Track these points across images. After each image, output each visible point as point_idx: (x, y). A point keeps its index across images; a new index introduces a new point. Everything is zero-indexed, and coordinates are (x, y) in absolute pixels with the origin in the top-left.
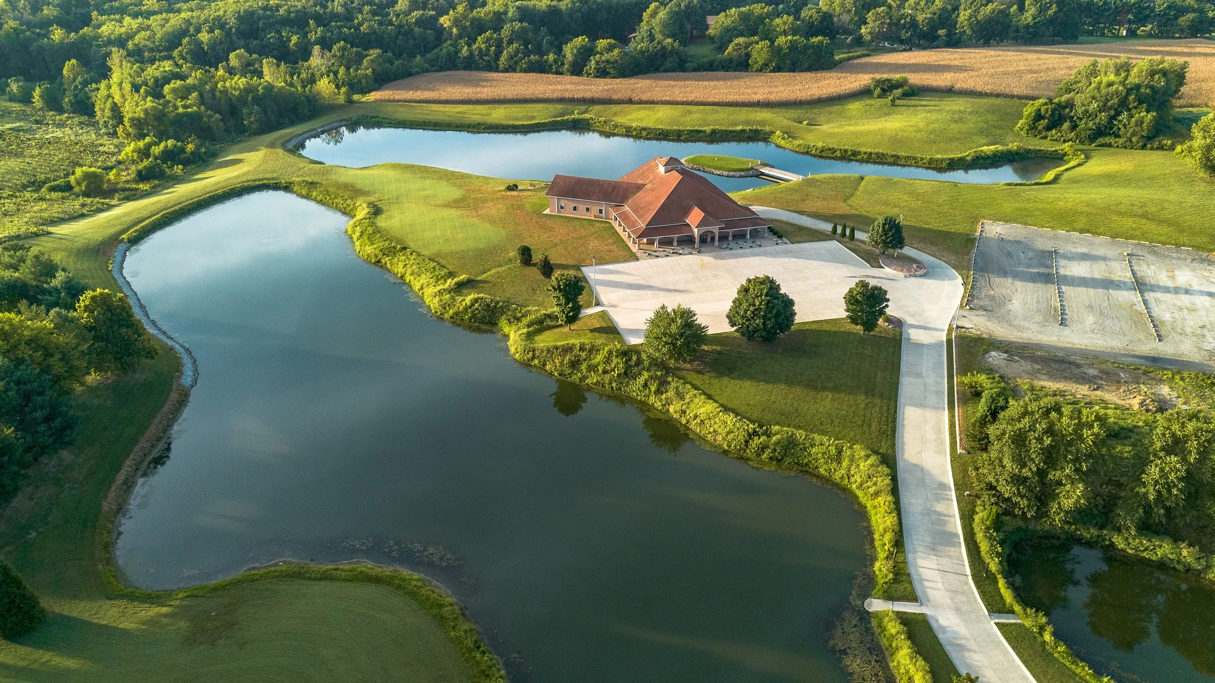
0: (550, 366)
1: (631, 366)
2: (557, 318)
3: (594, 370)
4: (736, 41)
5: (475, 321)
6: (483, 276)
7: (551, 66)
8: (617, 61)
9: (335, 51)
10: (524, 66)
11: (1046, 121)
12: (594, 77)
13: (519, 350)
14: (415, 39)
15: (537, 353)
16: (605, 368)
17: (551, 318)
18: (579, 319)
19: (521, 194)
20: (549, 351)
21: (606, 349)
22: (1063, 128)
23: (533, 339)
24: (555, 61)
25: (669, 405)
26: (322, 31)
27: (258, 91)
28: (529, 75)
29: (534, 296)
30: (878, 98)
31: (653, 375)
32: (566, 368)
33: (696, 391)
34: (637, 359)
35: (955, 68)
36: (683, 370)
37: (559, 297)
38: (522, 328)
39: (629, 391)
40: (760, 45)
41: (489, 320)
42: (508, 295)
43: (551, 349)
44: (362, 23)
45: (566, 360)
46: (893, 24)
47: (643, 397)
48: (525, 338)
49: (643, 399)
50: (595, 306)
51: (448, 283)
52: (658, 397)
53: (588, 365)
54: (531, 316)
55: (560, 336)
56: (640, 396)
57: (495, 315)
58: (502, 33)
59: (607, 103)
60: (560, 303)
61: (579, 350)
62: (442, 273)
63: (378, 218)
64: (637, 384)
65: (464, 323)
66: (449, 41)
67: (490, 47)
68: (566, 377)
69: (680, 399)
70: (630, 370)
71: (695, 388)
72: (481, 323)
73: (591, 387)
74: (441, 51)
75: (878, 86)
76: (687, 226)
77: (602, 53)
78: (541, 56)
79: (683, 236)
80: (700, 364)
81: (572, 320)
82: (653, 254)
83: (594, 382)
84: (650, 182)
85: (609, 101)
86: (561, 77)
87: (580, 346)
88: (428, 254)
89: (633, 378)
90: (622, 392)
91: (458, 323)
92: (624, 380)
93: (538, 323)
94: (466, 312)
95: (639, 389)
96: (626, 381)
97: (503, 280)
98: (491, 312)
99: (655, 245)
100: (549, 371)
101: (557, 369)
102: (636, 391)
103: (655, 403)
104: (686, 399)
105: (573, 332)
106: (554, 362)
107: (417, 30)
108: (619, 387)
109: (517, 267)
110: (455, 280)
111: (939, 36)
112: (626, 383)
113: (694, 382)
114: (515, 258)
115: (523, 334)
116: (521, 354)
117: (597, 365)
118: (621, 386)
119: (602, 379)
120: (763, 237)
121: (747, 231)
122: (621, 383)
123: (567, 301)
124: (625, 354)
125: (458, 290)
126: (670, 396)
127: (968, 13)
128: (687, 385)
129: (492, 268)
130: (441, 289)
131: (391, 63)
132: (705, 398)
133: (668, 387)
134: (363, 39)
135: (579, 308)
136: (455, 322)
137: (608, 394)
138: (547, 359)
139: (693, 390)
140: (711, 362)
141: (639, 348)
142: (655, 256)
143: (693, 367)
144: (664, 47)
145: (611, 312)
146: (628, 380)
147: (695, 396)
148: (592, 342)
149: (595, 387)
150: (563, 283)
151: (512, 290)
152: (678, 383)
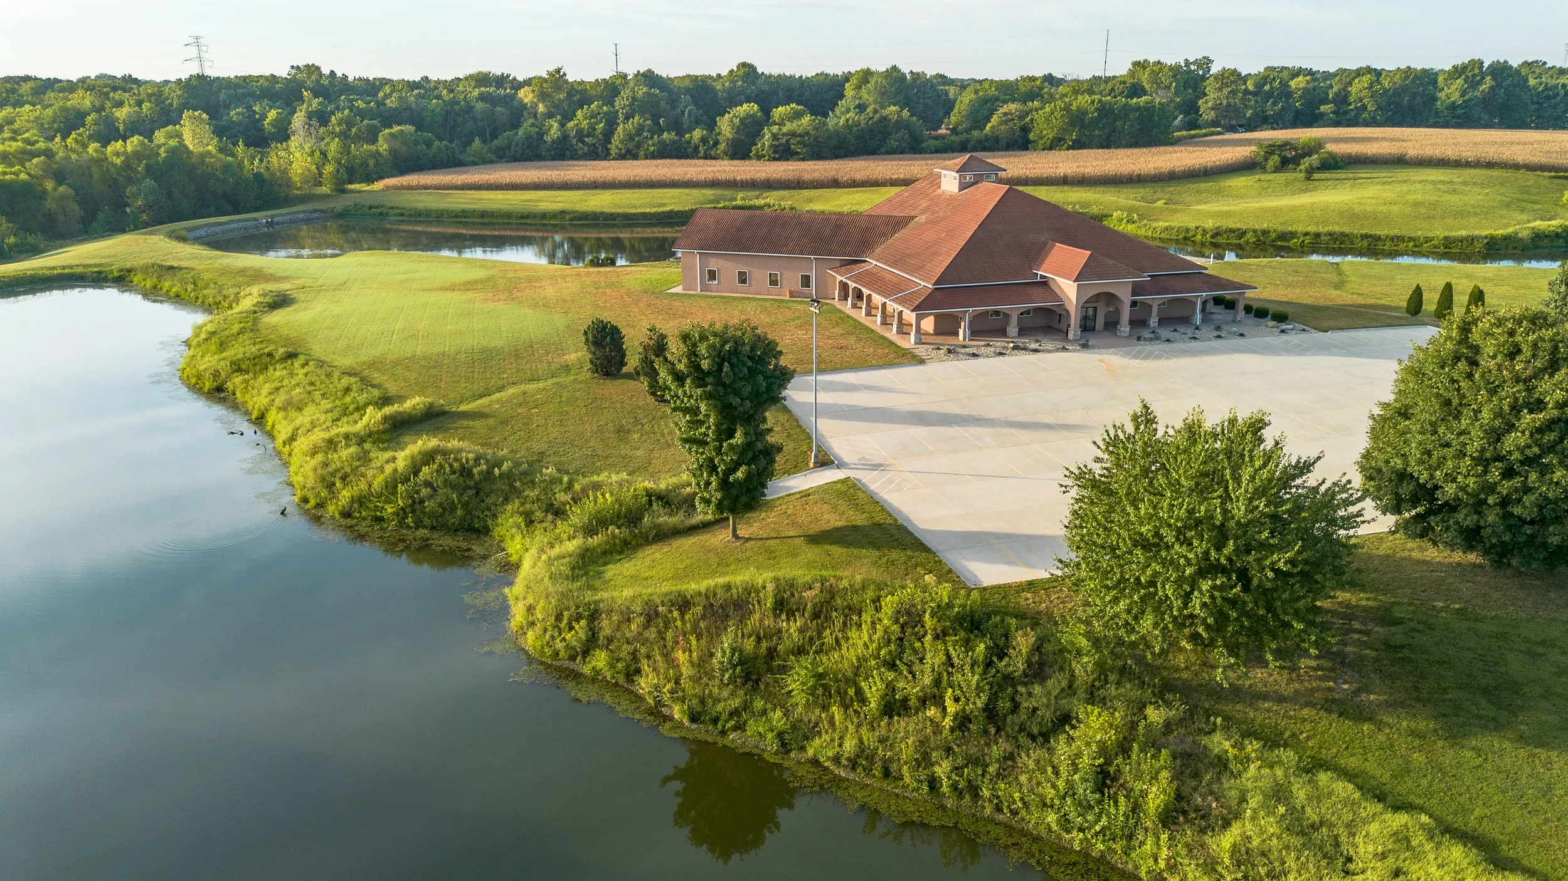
0: (653, 679)
1: (1008, 679)
2: (688, 503)
3: (842, 694)
4: (1005, 109)
5: (419, 525)
6: (479, 402)
7: (696, 147)
8: (807, 133)
9: (334, 125)
10: (652, 149)
12: (768, 160)
13: (539, 615)
14: (474, 119)
15: (606, 627)
16: (891, 688)
17: (668, 504)
18: (769, 505)
19: (620, 269)
20: (651, 616)
21: (889, 603)
23: (599, 574)
24: (704, 140)
26: (320, 104)
28: (659, 161)
29: (622, 446)
30: (1275, 172)
31: (1133, 726)
32: (722, 685)
33: (1401, 819)
34: (1037, 648)
35: (1384, 139)
36: (1265, 697)
37: (694, 411)
38: (565, 536)
39: (1020, 805)
40: (1048, 109)
41: (463, 519)
42: (538, 446)
43: (660, 609)
44: (390, 95)
45: (719, 655)
46: (1250, 93)
47: (1100, 838)
48: (568, 572)
49: (1102, 847)
50: (815, 467)
51: (366, 419)
52: (1187, 845)
53: (813, 676)
54: (600, 500)
55: (699, 560)
56: (1081, 830)
57: (483, 501)
58: (617, 104)
59: (794, 188)
60: (700, 434)
61: (775, 609)
62: (362, 398)
63: (276, 312)
64: (1056, 773)
65: (381, 529)
66: (531, 121)
67: (596, 124)
68: (720, 726)
69: (1323, 863)
70: (1013, 699)
71: (1381, 798)
72: (433, 528)
73: (832, 772)
74: (517, 134)
75: (1272, 153)
76: (1045, 283)
77: (782, 124)
78: (680, 134)
79: (1036, 309)
80: (1332, 670)
81: (744, 499)
82: (963, 350)
83: (846, 755)
84: (923, 212)
85: (798, 185)
86: (714, 162)
87: (775, 596)
88: (347, 361)
89: (1033, 738)
90: (984, 807)
91: (362, 529)
92: (988, 745)
93: (622, 521)
94: (392, 494)
95: (1074, 794)
96: (996, 751)
97: (534, 411)
98: (474, 492)
99: (961, 332)
100: (651, 701)
101: (680, 694)
102: (1057, 802)
103: (1172, 874)
104: (1360, 865)
105: (748, 545)
106: (673, 660)
107: (480, 106)
108: (969, 782)
109: (581, 382)
110: (388, 410)
111: (1322, 115)
112: (998, 761)
113: (1352, 762)
114: (572, 357)
115: (564, 557)
116: (545, 630)
117: (856, 674)
118: (977, 776)
119: (882, 740)
120: (1234, 321)
121: (1195, 304)
122: (977, 761)
123: (725, 427)
124: (978, 628)
125: (385, 437)
126: (1256, 842)
127: (1366, 78)
128: (1323, 777)
129: (509, 384)
130: (338, 435)
131: (429, 144)
132: (1478, 864)
133: (1230, 788)
134: (390, 118)
135: (770, 452)
136: (356, 525)
137: (915, 819)
138: (643, 650)
139: (1372, 807)
140: (1377, 660)
141: (1027, 599)
142: (969, 355)
143: (1302, 682)
144: (884, 119)
145: (875, 483)
146: (1009, 749)
147: (1409, 847)
148: (823, 580)
149: (851, 776)
150: (711, 347)
151: (555, 433)
152: (1271, 767)
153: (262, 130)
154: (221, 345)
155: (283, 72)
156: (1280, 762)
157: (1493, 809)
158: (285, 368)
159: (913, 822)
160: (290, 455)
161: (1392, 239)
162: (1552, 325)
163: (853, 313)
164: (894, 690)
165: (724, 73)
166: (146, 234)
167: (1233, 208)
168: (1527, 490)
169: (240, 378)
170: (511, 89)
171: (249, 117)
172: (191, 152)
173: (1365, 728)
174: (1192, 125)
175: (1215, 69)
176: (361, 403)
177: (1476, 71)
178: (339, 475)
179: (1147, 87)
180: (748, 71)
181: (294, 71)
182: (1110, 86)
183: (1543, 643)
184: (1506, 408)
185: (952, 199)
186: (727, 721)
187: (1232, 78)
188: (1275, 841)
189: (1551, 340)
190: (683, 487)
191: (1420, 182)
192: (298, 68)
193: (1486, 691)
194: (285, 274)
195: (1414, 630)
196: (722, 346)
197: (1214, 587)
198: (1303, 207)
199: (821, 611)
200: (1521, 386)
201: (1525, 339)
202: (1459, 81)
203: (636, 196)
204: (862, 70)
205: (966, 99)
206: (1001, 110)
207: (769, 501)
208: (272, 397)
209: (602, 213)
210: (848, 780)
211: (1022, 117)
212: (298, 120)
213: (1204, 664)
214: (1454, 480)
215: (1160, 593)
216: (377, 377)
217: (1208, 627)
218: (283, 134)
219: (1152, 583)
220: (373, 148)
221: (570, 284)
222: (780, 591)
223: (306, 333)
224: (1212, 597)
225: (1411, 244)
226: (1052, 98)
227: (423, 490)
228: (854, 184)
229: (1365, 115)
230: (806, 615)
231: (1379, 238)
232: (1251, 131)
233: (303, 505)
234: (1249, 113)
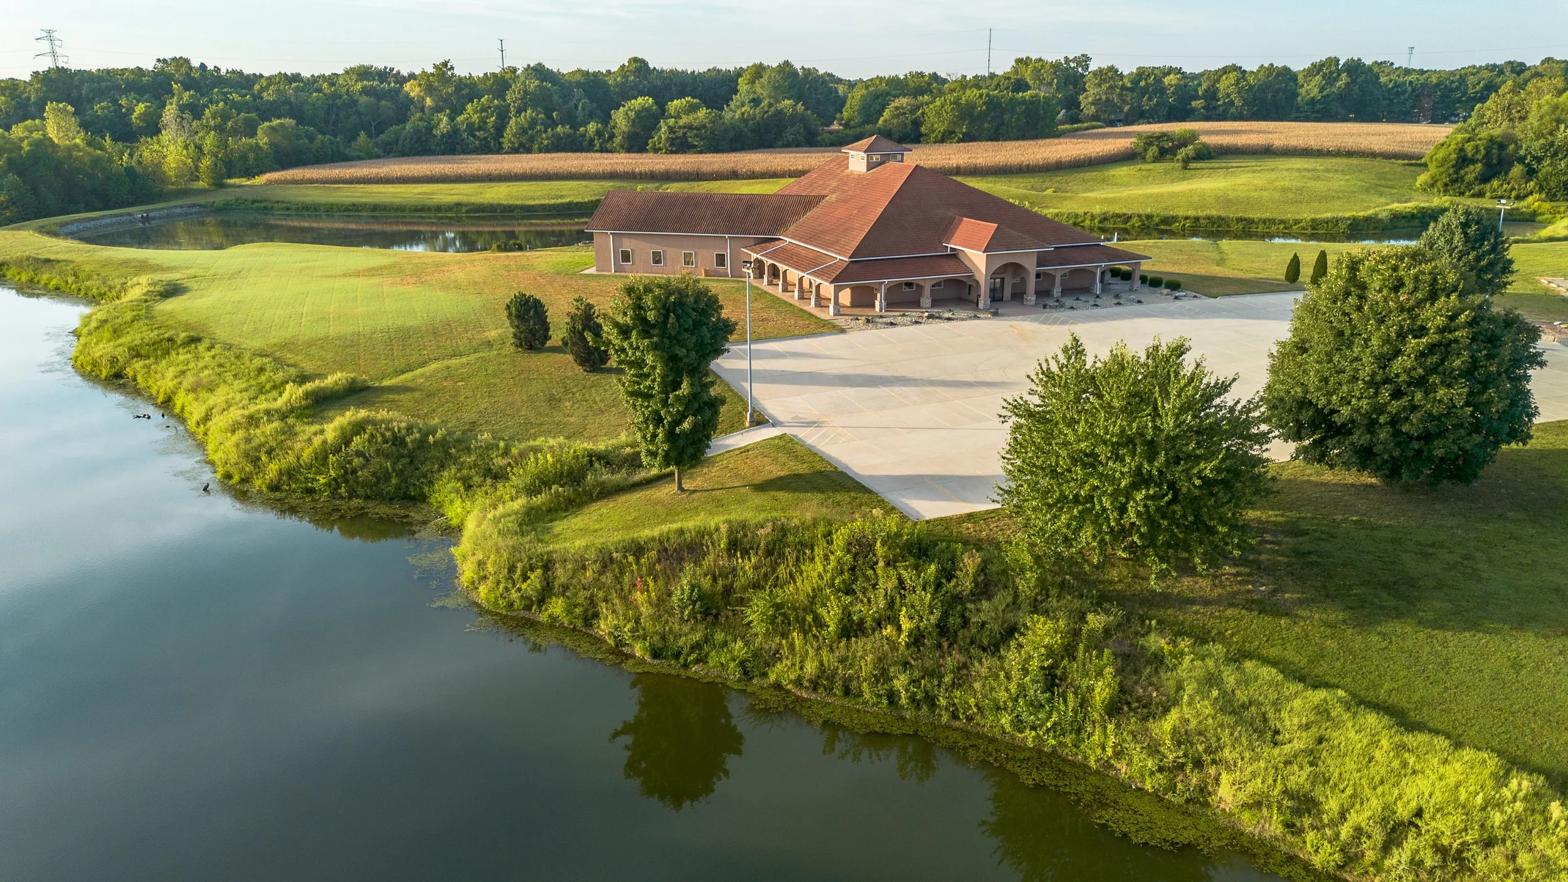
0: (612, 620)
2: (634, 462)
3: (801, 621)
4: (897, 103)
5: (352, 494)
6: (402, 377)
7: (592, 141)
8: (704, 126)
9: (207, 119)
10: (546, 142)
11: (1479, 166)
12: (666, 153)
13: (491, 568)
14: (358, 113)
15: (561, 574)
16: (847, 613)
17: (609, 463)
18: (711, 462)
20: (606, 561)
21: (840, 538)
22: (1511, 174)
23: (548, 530)
24: (599, 133)
25: (1198, 764)
26: (191, 97)
27: (21, 148)
28: (553, 155)
29: (555, 414)
30: (1154, 162)
31: (1076, 633)
32: (683, 621)
33: (1322, 694)
34: (983, 569)
35: (1251, 131)
36: (1192, 602)
37: (639, 364)
38: (507, 497)
39: (975, 710)
40: (938, 103)
41: (398, 487)
42: (469, 416)
43: (615, 555)
44: (267, 88)
45: (679, 592)
46: (1127, 89)
47: (1051, 734)
48: (516, 528)
49: (1054, 742)
50: (751, 426)
51: (286, 396)
52: (1132, 732)
53: (772, 606)
54: (541, 461)
55: (646, 512)
56: (1033, 728)
57: (418, 469)
58: (508, 97)
59: (692, 180)
60: (645, 387)
61: (729, 550)
62: (279, 376)
63: (170, 300)
64: (1008, 677)
65: (312, 501)
66: (418, 115)
67: (487, 117)
68: (682, 660)
69: (1255, 736)
70: (963, 616)
71: (1302, 679)
72: (367, 498)
73: (795, 695)
74: (404, 128)
75: (1150, 144)
76: (954, 255)
77: (678, 117)
78: (575, 126)
79: (947, 281)
80: (1249, 575)
81: (690, 450)
82: (881, 320)
83: (807, 677)
84: (834, 191)
85: (698, 176)
86: (610, 155)
87: (728, 537)
88: (257, 344)
89: (984, 649)
90: (941, 716)
91: (293, 502)
92: (943, 657)
93: (565, 480)
94: (323, 465)
95: (1025, 696)
96: (950, 662)
97: (461, 383)
98: (408, 460)
99: (877, 303)
100: (611, 642)
101: (641, 632)
102: (1010, 704)
103: (1119, 759)
104: (1287, 736)
105: (695, 496)
106: (631, 603)
107: (364, 99)
108: (926, 692)
109: (505, 356)
110: (309, 386)
111: (1193, 110)
112: (953, 672)
113: (1274, 652)
114: (492, 334)
115: (509, 515)
116: (498, 583)
117: (812, 603)
118: (933, 687)
119: (842, 660)
120: (1131, 290)
121: (1095, 274)
122: (934, 674)
123: (671, 378)
124: (925, 555)
125: (307, 412)
126: (1193, 723)
127: (1233, 75)
128: (1249, 665)
129: (430, 360)
130: (258, 411)
131: (312, 139)
132: (1391, 727)
133: (1168, 680)
134: (267, 112)
135: (714, 405)
136: (286, 498)
137: (877, 729)
138: (601, 594)
139: (1294, 687)
140: (1289, 565)
141: (968, 529)
142: (886, 324)
143: (1224, 587)
144: (780, 112)
145: (810, 437)
146: (963, 659)
147: (1329, 718)
148: (774, 521)
149: (813, 696)
150: (656, 299)
151: (484, 404)
152: (1203, 659)
153: (129, 124)
154: (115, 331)
155: (149, 65)
156: (1210, 655)
157: (1400, 683)
158: (189, 352)
159: (876, 732)
160: (206, 434)
161: (1265, 222)
162: (1430, 261)
163: (770, 290)
164: (850, 615)
165: (614, 69)
166: (13, 229)
167: (1118, 195)
168: (1414, 408)
169: (141, 363)
170: (396, 83)
171: (115, 111)
172: (57, 146)
173: (1282, 622)
174: (1074, 119)
175: (1093, 67)
176: (278, 381)
177: (1333, 68)
178: (264, 449)
179: (1031, 83)
180: (640, 66)
181: (160, 65)
182: (995, 82)
183: (1432, 545)
184: (1393, 335)
185: (860, 178)
186: (688, 655)
187: (1110, 74)
188: (1210, 721)
189: (1430, 274)
190: (622, 447)
191: (1287, 170)
192: (165, 61)
193: (1386, 586)
194: (176, 264)
195: (1319, 539)
196: (667, 298)
197: (1147, 497)
198: (1183, 193)
199: (774, 549)
200: (1405, 315)
201: (1407, 273)
202: (1317, 77)
203: (533, 188)
204: (755, 65)
205: (858, 93)
206: (893, 105)
207: (709, 458)
208: (179, 380)
209: (499, 205)
210: (810, 700)
211: (913, 111)
212: (170, 112)
213: (1135, 576)
214: (1349, 403)
215: (1098, 507)
216: (290, 357)
217: (1142, 536)
218: (153, 128)
219: (1090, 498)
220: (252, 141)
221: (479, 268)
222: (732, 532)
223: (208, 318)
224: (1145, 506)
225: (1282, 226)
226: (941, 93)
227: (356, 460)
228: (753, 176)
229: (1233, 110)
230: (760, 553)
231: (1251, 221)
232: (1129, 125)
233: (226, 481)
234: (1126, 108)
